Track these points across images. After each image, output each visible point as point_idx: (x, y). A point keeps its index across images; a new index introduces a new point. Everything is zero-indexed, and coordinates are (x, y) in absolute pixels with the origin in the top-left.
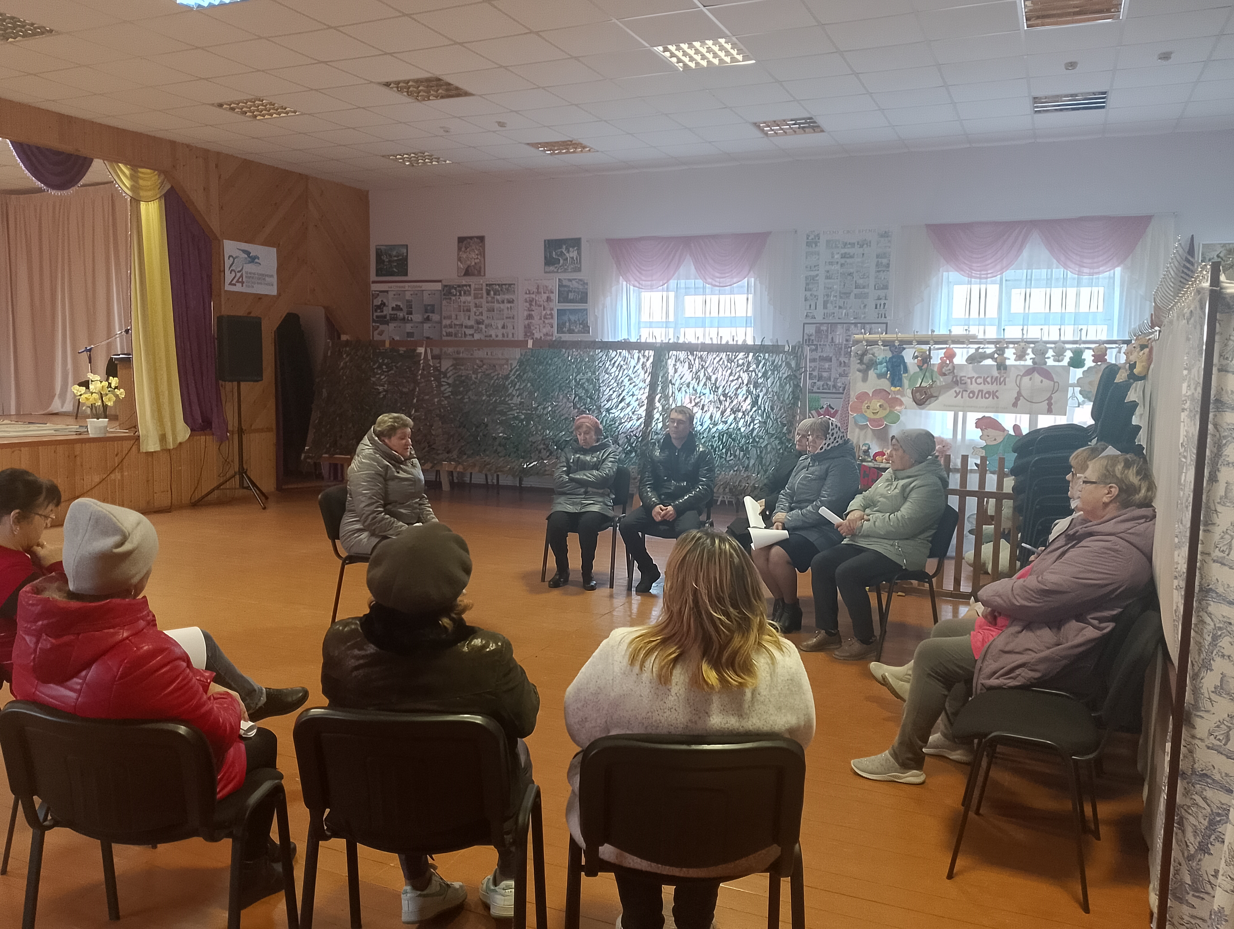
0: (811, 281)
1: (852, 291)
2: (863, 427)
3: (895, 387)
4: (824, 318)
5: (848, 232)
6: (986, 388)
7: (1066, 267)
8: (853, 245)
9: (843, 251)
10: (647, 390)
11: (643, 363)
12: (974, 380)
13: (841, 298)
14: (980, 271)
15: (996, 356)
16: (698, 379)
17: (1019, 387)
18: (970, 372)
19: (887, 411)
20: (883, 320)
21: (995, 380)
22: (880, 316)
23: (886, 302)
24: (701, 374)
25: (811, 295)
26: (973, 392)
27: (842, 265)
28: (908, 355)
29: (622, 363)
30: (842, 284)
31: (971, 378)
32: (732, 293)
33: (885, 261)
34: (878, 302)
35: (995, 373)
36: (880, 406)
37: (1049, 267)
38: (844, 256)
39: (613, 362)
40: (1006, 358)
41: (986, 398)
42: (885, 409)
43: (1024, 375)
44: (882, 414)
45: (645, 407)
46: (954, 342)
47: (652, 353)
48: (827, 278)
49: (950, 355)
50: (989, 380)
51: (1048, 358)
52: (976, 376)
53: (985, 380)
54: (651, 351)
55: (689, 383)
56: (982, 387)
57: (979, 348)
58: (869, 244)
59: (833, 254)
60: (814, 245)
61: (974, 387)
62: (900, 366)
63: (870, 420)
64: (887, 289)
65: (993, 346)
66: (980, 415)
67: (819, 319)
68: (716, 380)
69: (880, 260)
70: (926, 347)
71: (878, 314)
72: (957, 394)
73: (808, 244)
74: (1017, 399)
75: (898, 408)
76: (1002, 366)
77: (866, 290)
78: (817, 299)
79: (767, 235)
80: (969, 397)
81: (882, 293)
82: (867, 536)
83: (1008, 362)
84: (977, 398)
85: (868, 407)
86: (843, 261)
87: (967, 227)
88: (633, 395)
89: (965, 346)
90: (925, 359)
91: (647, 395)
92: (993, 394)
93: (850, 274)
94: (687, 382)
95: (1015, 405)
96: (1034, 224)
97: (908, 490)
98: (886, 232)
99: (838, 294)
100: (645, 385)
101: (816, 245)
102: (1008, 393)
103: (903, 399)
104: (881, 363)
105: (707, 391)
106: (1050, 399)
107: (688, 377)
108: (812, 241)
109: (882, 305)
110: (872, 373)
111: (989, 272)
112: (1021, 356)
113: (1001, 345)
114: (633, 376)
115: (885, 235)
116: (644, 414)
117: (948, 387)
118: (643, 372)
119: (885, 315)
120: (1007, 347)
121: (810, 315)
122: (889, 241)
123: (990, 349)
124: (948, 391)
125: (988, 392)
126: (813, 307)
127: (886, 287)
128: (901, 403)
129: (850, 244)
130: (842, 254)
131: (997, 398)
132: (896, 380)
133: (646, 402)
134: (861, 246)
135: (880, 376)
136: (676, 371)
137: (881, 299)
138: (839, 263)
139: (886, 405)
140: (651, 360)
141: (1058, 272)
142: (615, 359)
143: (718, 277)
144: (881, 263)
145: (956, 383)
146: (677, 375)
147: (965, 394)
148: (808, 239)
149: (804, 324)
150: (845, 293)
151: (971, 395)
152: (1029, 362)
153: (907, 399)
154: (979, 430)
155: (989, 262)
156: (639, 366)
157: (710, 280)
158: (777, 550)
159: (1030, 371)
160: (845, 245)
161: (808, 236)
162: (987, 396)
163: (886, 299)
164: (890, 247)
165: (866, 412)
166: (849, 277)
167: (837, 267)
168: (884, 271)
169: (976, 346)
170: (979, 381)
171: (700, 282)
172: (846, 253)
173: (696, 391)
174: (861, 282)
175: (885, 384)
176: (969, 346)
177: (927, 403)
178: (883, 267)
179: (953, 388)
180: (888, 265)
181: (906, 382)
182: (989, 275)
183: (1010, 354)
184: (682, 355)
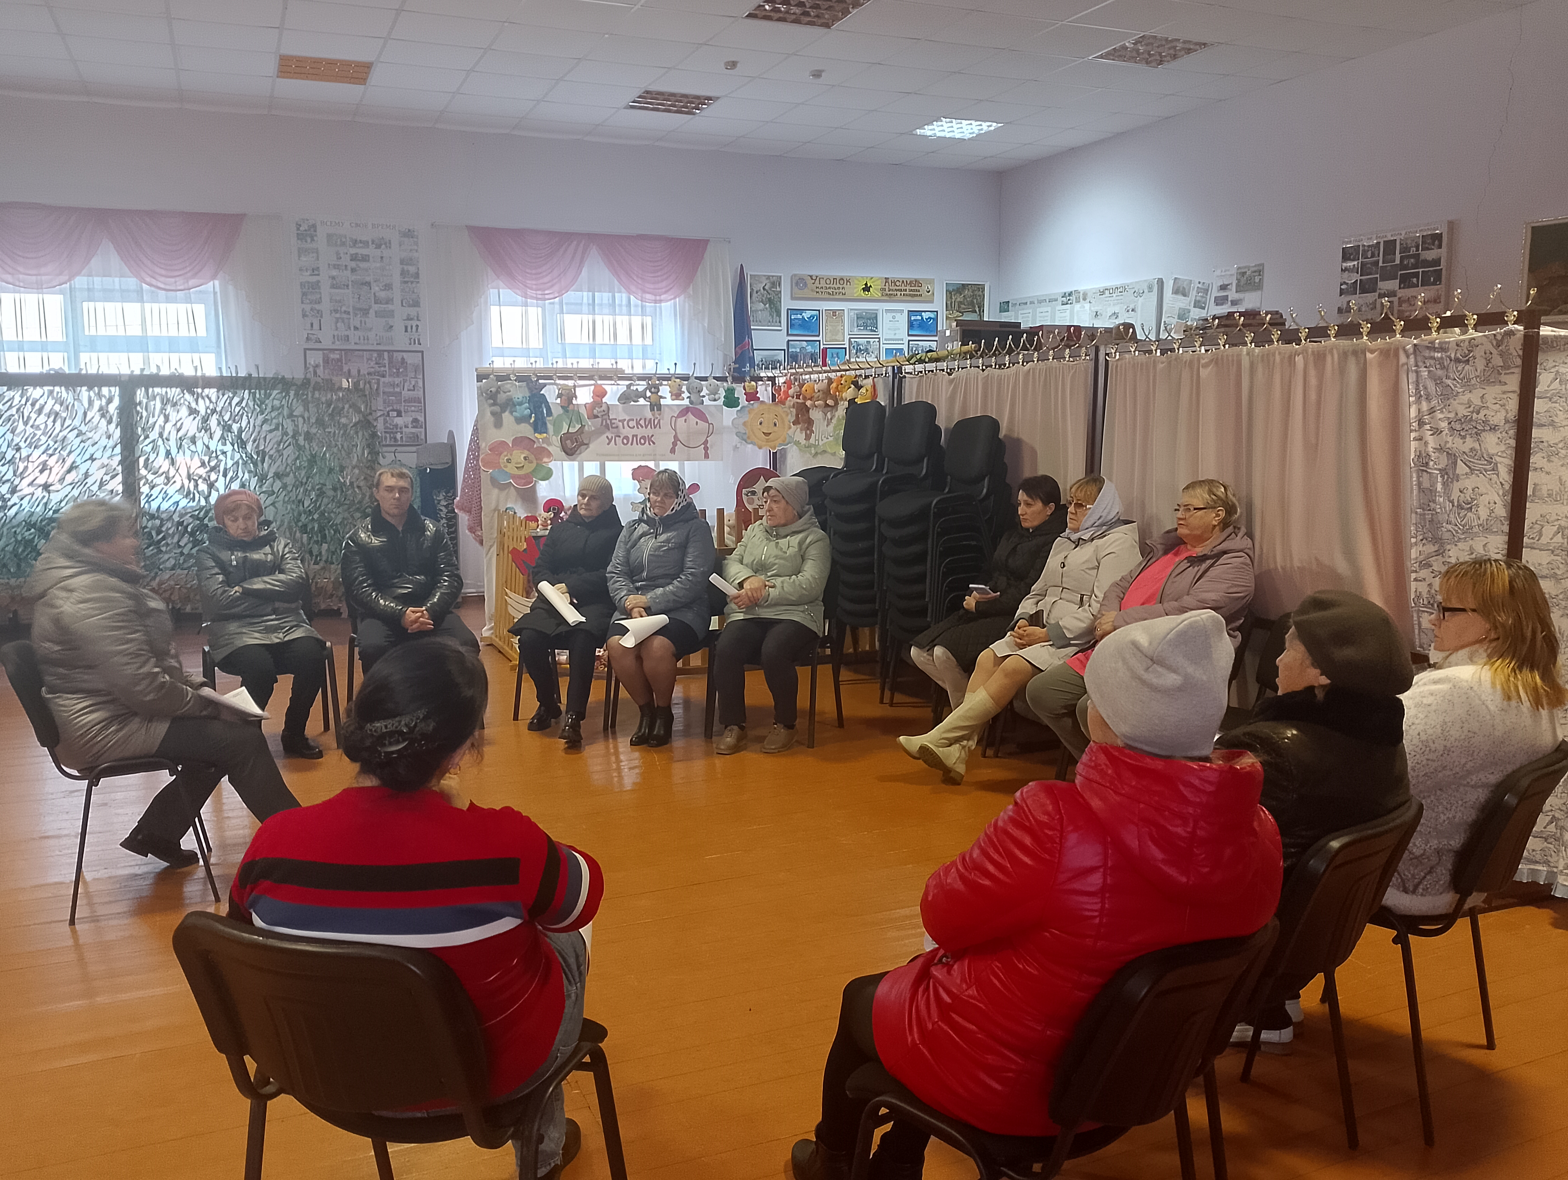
0: (310, 290)
1: (370, 307)
2: (503, 487)
3: (540, 433)
4: (333, 343)
5: (357, 225)
6: (641, 432)
7: (629, 292)
8: (366, 244)
9: (353, 251)
10: (118, 449)
11: (101, 409)
12: (625, 423)
13: (356, 315)
14: (536, 290)
15: (648, 394)
16: (207, 429)
17: (675, 430)
18: (619, 414)
19: (534, 465)
20: (417, 347)
21: (649, 423)
22: (412, 342)
23: (418, 323)
24: (213, 422)
25: (311, 310)
26: (627, 438)
27: (353, 270)
28: (551, 393)
29: (57, 408)
30: (356, 296)
31: (623, 421)
32: (188, 300)
33: (412, 269)
34: (409, 323)
35: (649, 415)
36: (525, 458)
37: (611, 291)
38: (354, 258)
39: (37, 406)
40: (661, 397)
41: (641, 444)
42: (532, 462)
43: (678, 416)
44: (529, 468)
45: (119, 478)
46: (601, 378)
47: (115, 390)
48: (333, 286)
49: (600, 394)
50: (642, 422)
51: (704, 396)
52: (627, 418)
53: (638, 423)
54: (113, 389)
55: (194, 437)
56: (635, 431)
57: (631, 385)
58: (388, 245)
59: (338, 253)
60: (309, 240)
61: (626, 432)
62: (541, 407)
63: (513, 477)
64: (419, 306)
65: (644, 383)
66: (636, 464)
67: (327, 343)
68: (240, 431)
69: (406, 267)
70: (570, 383)
71: (410, 339)
72: (610, 441)
73: (301, 237)
74: (674, 444)
75: (545, 460)
76: (656, 406)
77: (390, 307)
78: (321, 317)
79: (239, 218)
80: (623, 443)
81: (413, 311)
82: (776, 604)
83: (662, 402)
84: (632, 444)
85: (509, 461)
86: (353, 264)
87: (518, 234)
88: (92, 459)
89: (613, 382)
90: (568, 396)
91: (119, 458)
92: (650, 440)
93: (368, 284)
94: (190, 434)
95: (673, 451)
96: (592, 238)
97: (804, 546)
98: (409, 230)
99: (351, 310)
100: (111, 443)
101: (312, 240)
102: (664, 438)
103: (550, 449)
104: (520, 404)
105: (228, 448)
106: (706, 442)
107: (191, 426)
108: (307, 233)
109: (414, 328)
110: (507, 418)
111: (547, 292)
112: (677, 395)
113: (654, 381)
114: (84, 428)
115: (409, 234)
116: (120, 488)
117: (598, 433)
118: (104, 422)
119: (419, 340)
120: (661, 385)
121: (313, 337)
122: (416, 244)
123: (641, 386)
124: (598, 437)
125: (643, 437)
126: (316, 326)
127: (416, 304)
128: (549, 454)
129: (361, 242)
130: (352, 255)
131: (654, 443)
132: (539, 426)
133: (120, 468)
134: (378, 247)
135: (519, 420)
136: (167, 419)
137: (412, 319)
138: (349, 268)
139: (532, 457)
140: (116, 402)
141: (621, 297)
142: (42, 401)
143: (162, 275)
144: (408, 271)
145: (607, 427)
146: (168, 426)
147: (619, 440)
148: (298, 229)
149: (305, 350)
150: (360, 309)
151: (625, 441)
152: (686, 402)
153: (555, 448)
154: (636, 482)
155: (546, 280)
156: (93, 413)
157: (148, 279)
158: (660, 641)
159: (685, 411)
160: (355, 242)
161: (299, 226)
162: (642, 441)
163: (418, 320)
164: (417, 251)
165: (506, 467)
166: (366, 288)
167: (348, 273)
168: (412, 282)
169: (628, 383)
170: (631, 424)
171: (132, 282)
172: (357, 254)
173: (208, 447)
174: (383, 295)
175: (526, 430)
176: (619, 382)
177: (578, 452)
178: (411, 278)
179: (604, 433)
180: (417, 275)
181: (550, 427)
182: (547, 297)
183: (665, 390)
184: (174, 392)
